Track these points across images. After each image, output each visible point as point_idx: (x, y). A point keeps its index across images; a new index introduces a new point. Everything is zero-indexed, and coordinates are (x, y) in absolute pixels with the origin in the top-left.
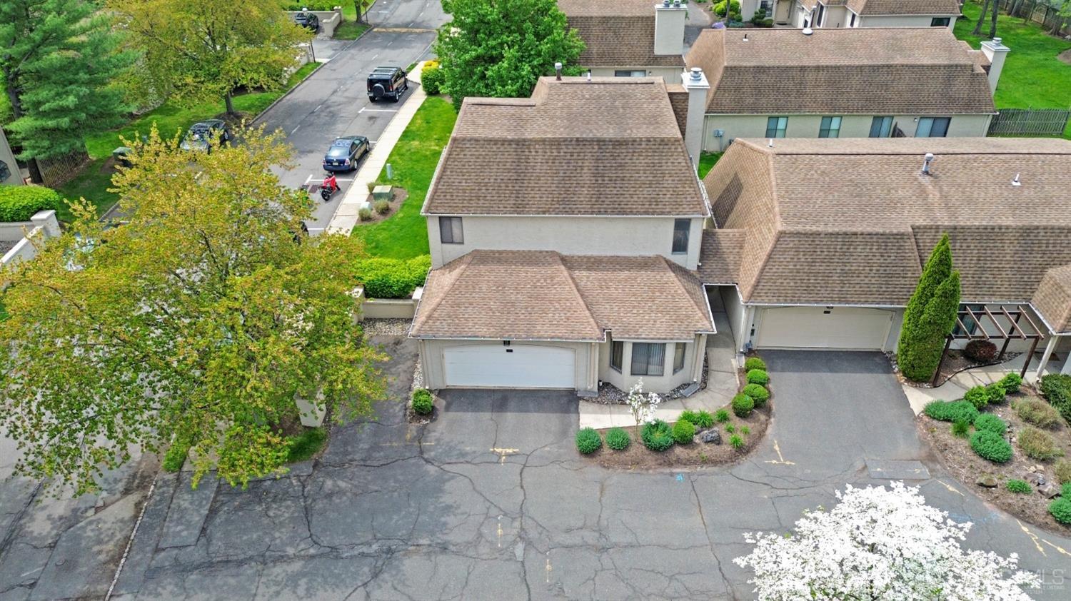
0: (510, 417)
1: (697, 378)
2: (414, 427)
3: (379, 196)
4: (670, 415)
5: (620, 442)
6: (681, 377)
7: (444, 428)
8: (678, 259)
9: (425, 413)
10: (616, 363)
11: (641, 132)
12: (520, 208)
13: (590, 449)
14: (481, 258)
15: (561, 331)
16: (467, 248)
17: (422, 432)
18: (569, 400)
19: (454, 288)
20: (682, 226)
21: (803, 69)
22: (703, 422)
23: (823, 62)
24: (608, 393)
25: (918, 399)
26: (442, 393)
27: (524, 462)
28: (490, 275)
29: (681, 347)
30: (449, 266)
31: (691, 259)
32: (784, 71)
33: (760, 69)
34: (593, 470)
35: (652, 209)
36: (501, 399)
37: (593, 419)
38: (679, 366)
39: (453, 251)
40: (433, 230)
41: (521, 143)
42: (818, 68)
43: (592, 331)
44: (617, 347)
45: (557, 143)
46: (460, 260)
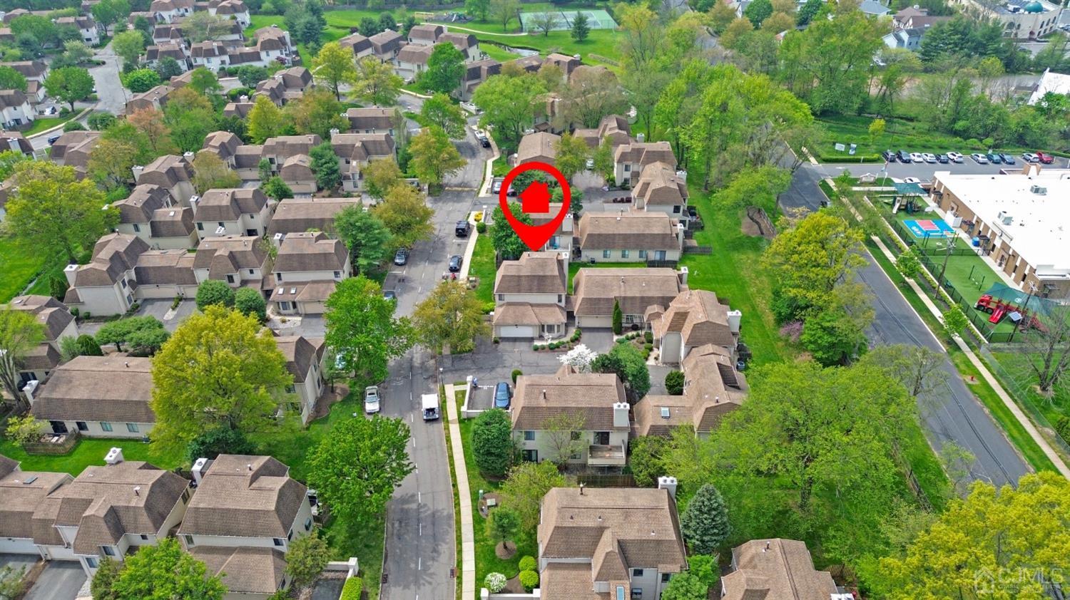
0: (517, 344)
1: (563, 334)
2: (494, 346)
3: (471, 281)
4: (555, 342)
5: (543, 348)
6: (559, 334)
7: (502, 346)
8: (560, 304)
9: (496, 342)
10: (543, 331)
11: (549, 273)
12: (519, 291)
13: (536, 349)
14: (509, 304)
15: (529, 322)
16: (505, 301)
17: (496, 347)
18: (532, 339)
19: (503, 312)
20: (560, 296)
21: (614, 234)
22: (563, 343)
23: (621, 232)
24: (541, 337)
25: (616, 338)
26: (500, 338)
27: (521, 352)
28: (512, 308)
29: (558, 326)
30: (501, 306)
31: (563, 304)
32: (608, 236)
33: (600, 235)
34: (536, 353)
35: (552, 292)
36: (515, 340)
37: (538, 343)
38: (558, 331)
39: (502, 302)
40: (497, 298)
41: (519, 277)
42: (619, 234)
43: (536, 322)
44: (543, 326)
45: (528, 276)
46: (503, 305)
